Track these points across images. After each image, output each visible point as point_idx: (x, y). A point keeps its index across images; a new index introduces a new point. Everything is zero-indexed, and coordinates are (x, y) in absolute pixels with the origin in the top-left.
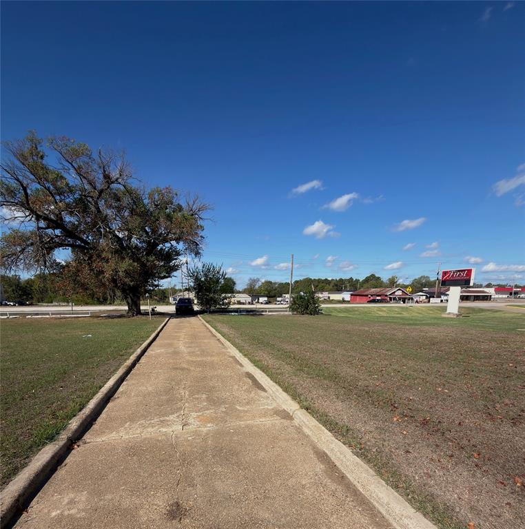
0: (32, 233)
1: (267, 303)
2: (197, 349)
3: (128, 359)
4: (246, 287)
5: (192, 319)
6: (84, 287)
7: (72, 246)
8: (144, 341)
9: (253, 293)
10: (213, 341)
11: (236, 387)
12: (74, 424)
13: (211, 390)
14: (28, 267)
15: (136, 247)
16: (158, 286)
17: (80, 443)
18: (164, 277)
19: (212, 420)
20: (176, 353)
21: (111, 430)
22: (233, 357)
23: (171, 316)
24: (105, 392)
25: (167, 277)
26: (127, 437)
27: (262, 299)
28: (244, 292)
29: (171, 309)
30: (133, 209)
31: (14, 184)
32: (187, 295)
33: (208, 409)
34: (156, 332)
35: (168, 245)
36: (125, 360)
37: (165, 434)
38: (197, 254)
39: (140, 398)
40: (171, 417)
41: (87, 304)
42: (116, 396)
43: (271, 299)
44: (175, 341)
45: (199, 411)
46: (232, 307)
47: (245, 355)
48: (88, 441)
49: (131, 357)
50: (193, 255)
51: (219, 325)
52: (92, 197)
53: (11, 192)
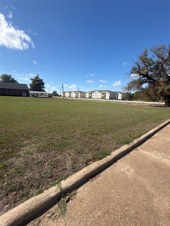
3: (161, 124)
6: (149, 96)
7: (149, 82)
12: (136, 141)
17: (136, 149)
21: (148, 150)
24: (149, 134)
26: (154, 157)
31: (137, 66)
36: (160, 124)
41: (148, 101)
42: (153, 137)
48: (138, 150)
49: (163, 124)
53: (135, 69)
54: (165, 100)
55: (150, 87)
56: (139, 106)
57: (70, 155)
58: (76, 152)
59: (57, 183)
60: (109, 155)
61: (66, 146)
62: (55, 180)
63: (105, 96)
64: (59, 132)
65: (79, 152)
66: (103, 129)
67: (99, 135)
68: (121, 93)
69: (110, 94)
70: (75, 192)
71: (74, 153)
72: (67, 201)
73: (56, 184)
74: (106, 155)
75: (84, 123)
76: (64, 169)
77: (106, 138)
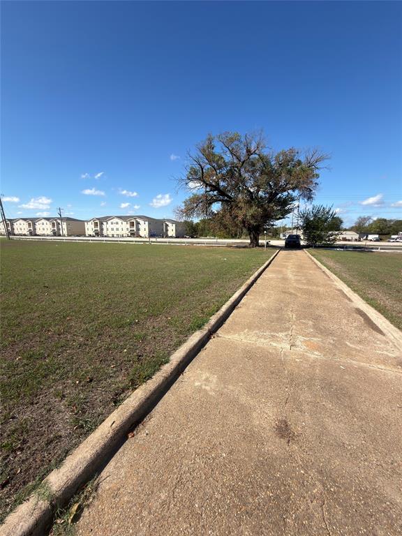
0: (202, 195)
1: (377, 240)
2: (303, 278)
3: (249, 279)
4: (354, 225)
5: (299, 252)
6: (225, 227)
7: (222, 201)
8: (260, 267)
9: (362, 230)
10: (318, 273)
11: (344, 321)
12: (213, 320)
13: (317, 319)
14: (198, 215)
15: (261, 197)
16: (273, 225)
17: (215, 335)
18: (280, 218)
19: (319, 349)
20: (285, 279)
21: (235, 331)
22: (340, 290)
23: (281, 248)
24: (233, 301)
25: (281, 218)
26: (246, 341)
27: (370, 237)
28: (351, 229)
29: (282, 243)
30: (263, 170)
31: (197, 167)
32: (295, 232)
33: (314, 337)
34: (269, 260)
35: (285, 193)
36: (247, 280)
37: (275, 348)
38: (310, 198)
39: (256, 312)
40: (281, 335)
41: (225, 238)
42: (239, 305)
43: (383, 237)
44: (284, 269)
45: (306, 336)
46: (338, 243)
47: (355, 291)
48: (220, 335)
49: (251, 278)
50: (306, 200)
51: (324, 259)
52: (237, 167)
53: (196, 173)
54: (250, 234)
55: (224, 210)
56: (210, 248)
57: (64, 396)
58: (80, 382)
59: (34, 488)
60: (167, 362)
61: (46, 376)
62: (25, 483)
63: (138, 229)
64: (13, 344)
65: (91, 381)
66: (145, 307)
67: (137, 323)
68: (173, 222)
69: (149, 224)
70: (96, 482)
71: (76, 386)
72: (76, 518)
73: (29, 494)
74: (160, 366)
75: (91, 301)
76: (51, 442)
77: (154, 328)
